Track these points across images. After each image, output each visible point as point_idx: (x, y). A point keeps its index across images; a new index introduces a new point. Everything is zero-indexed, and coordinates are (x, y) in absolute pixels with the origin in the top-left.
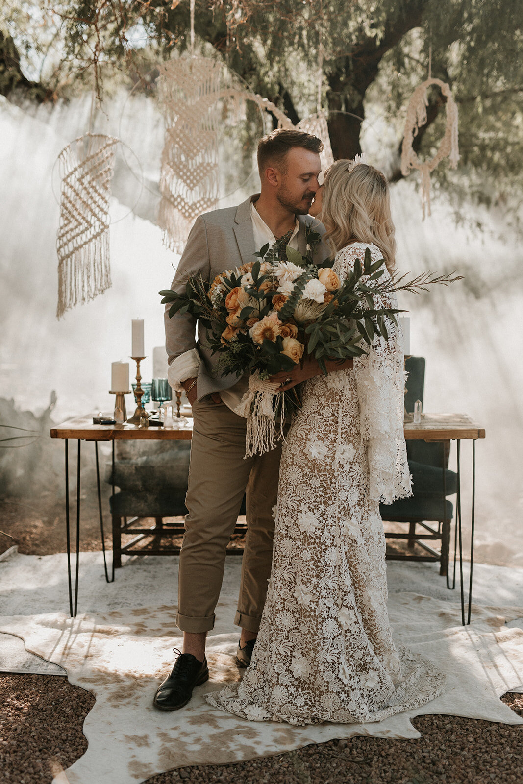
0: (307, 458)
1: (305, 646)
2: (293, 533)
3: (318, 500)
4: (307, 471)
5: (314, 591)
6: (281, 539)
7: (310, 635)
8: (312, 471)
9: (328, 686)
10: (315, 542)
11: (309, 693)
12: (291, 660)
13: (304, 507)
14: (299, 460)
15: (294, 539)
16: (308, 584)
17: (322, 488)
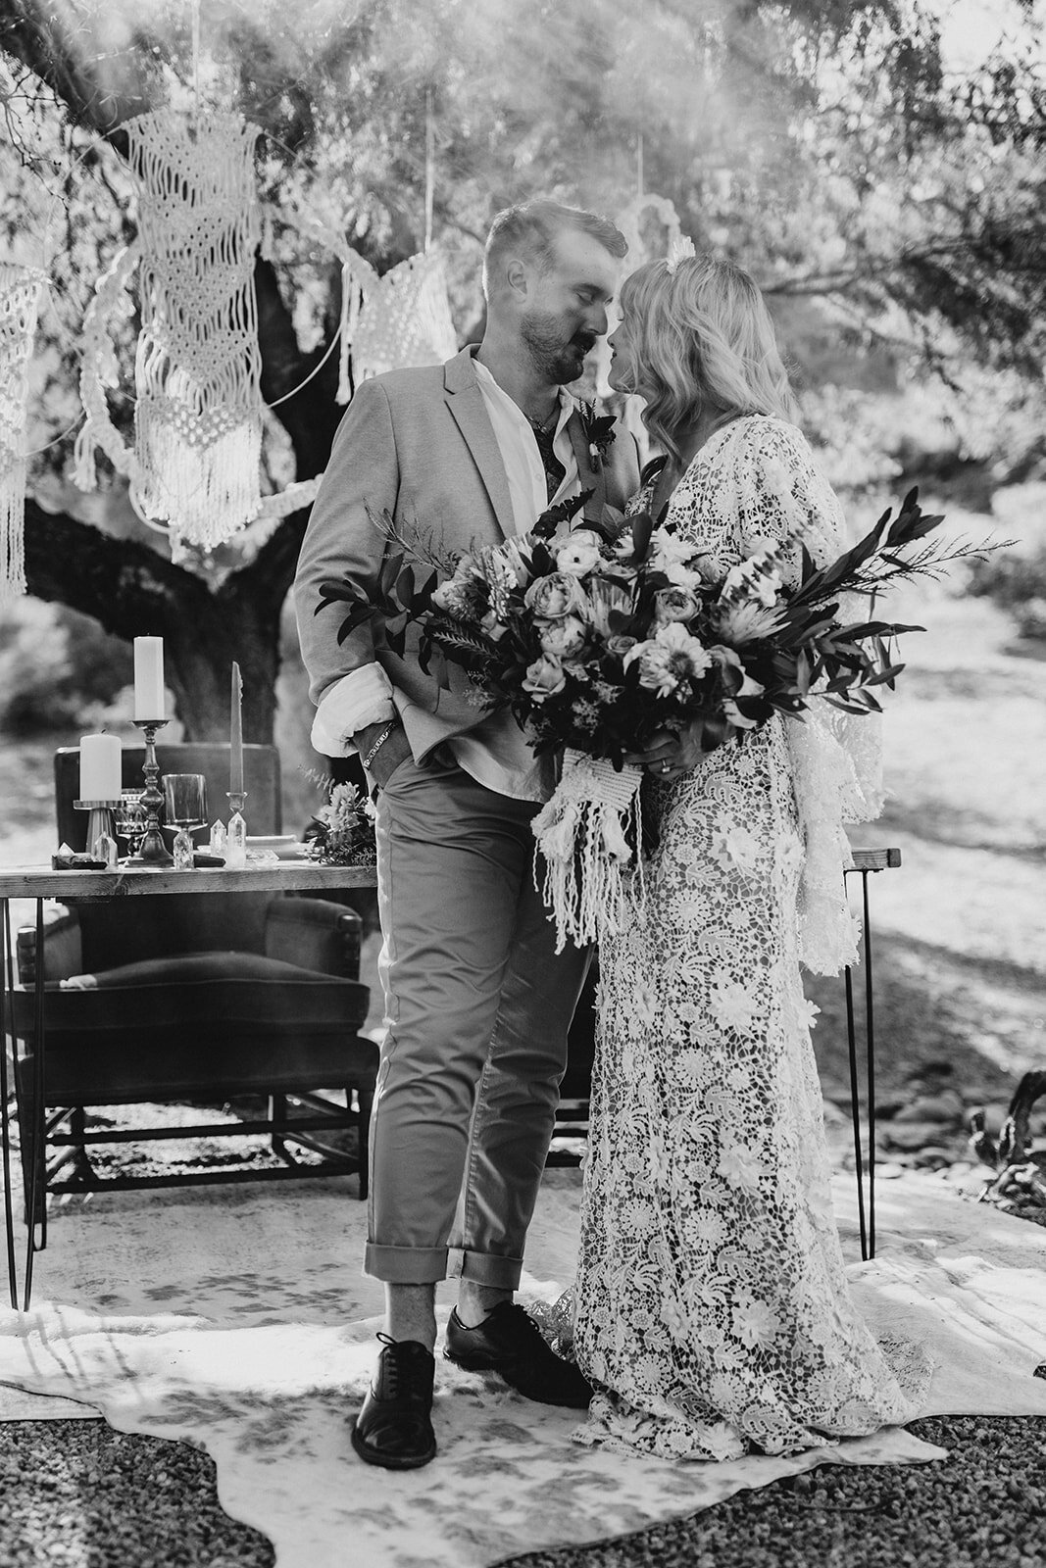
0: (717, 868)
1: (760, 1276)
2: (702, 1034)
3: (749, 956)
4: (719, 895)
5: (766, 1155)
6: (676, 1054)
7: (770, 1251)
8: (730, 896)
9: (821, 1356)
10: (754, 1047)
11: (780, 1376)
12: (730, 1314)
13: (720, 976)
14: (699, 875)
15: (707, 1049)
16: (751, 1141)
17: (754, 931)
